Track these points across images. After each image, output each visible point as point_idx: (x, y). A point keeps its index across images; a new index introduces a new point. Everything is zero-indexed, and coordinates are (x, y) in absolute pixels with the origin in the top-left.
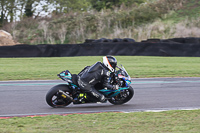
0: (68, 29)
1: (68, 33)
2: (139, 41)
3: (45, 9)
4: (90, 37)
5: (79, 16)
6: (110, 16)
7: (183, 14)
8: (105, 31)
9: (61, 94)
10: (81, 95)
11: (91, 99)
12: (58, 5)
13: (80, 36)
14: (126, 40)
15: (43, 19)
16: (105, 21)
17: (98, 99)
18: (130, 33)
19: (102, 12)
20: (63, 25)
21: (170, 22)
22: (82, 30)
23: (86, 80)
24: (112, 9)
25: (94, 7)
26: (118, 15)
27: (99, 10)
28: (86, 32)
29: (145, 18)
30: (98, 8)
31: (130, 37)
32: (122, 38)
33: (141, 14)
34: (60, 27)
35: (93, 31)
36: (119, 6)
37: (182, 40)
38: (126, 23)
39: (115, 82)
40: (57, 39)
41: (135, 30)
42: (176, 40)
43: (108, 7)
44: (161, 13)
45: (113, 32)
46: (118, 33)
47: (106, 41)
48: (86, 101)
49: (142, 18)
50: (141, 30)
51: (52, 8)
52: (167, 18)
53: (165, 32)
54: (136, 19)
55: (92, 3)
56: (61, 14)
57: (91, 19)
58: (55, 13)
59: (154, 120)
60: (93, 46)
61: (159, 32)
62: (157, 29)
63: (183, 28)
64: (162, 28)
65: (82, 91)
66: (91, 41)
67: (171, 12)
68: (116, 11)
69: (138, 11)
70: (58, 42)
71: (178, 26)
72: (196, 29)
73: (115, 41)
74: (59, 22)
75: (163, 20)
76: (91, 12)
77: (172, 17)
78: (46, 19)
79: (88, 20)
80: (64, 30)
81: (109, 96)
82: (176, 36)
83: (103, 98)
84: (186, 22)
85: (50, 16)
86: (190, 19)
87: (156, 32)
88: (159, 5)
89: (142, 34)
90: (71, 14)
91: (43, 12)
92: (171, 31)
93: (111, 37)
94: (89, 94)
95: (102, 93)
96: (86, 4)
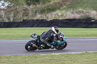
0: (14, 14)
1: (14, 16)
2: (49, 20)
3: (3, 5)
4: (25, 18)
5: (20, 8)
6: (35, 8)
7: (70, 8)
8: (32, 15)
9: (32, 45)
10: (42, 45)
11: (47, 47)
12: (10, 3)
13: (20, 18)
14: (42, 20)
15: (2, 10)
16: (32, 11)
17: (50, 47)
18: (44, 16)
19: (31, 6)
20: (12, 12)
21: (64, 11)
22: (21, 15)
23: (44, 38)
24: (36, 5)
25: (27, 4)
26: (39, 8)
27: (30, 5)
28: (23, 16)
29: (52, 9)
30: (29, 4)
31: (44, 18)
32: (41, 19)
33: (50, 7)
34: (11, 14)
35: (27, 15)
36: (39, 4)
37: (70, 20)
38: (42, 12)
39: (58, 39)
40: (9, 19)
41: (47, 15)
42: (67, 20)
43: (34, 4)
44: (60, 7)
45: (36, 16)
46: (39, 17)
47: (33, 20)
48: (44, 48)
49: (50, 9)
50: (50, 15)
51: (7, 4)
52: (63, 9)
53: (61, 16)
54: (47, 10)
55: (26, 2)
56: (11, 7)
57: (26, 10)
58: (8, 7)
59: (56, 58)
60: (27, 22)
61: (58, 16)
62: (58, 14)
63: (70, 14)
64: (60, 14)
65: (42, 43)
66: (25, 20)
67: (65, 6)
68: (37, 6)
69: (49, 6)
70: (9, 21)
71: (68, 13)
72: (76, 14)
73: (37, 20)
74: (10, 11)
75: (60, 10)
76: (26, 6)
77: (65, 9)
78: (4, 9)
79: (24, 10)
80: (12, 15)
81: (55, 46)
82: (67, 18)
83: (52, 46)
84: (72, 11)
85: (6, 8)
86: (73, 10)
87: (57, 16)
88: (58, 3)
89: (51, 17)
90: (16, 7)
91: (2, 6)
92: (65, 15)
93: (35, 18)
94: (46, 45)
95: (52, 44)
96: (23, 3)
